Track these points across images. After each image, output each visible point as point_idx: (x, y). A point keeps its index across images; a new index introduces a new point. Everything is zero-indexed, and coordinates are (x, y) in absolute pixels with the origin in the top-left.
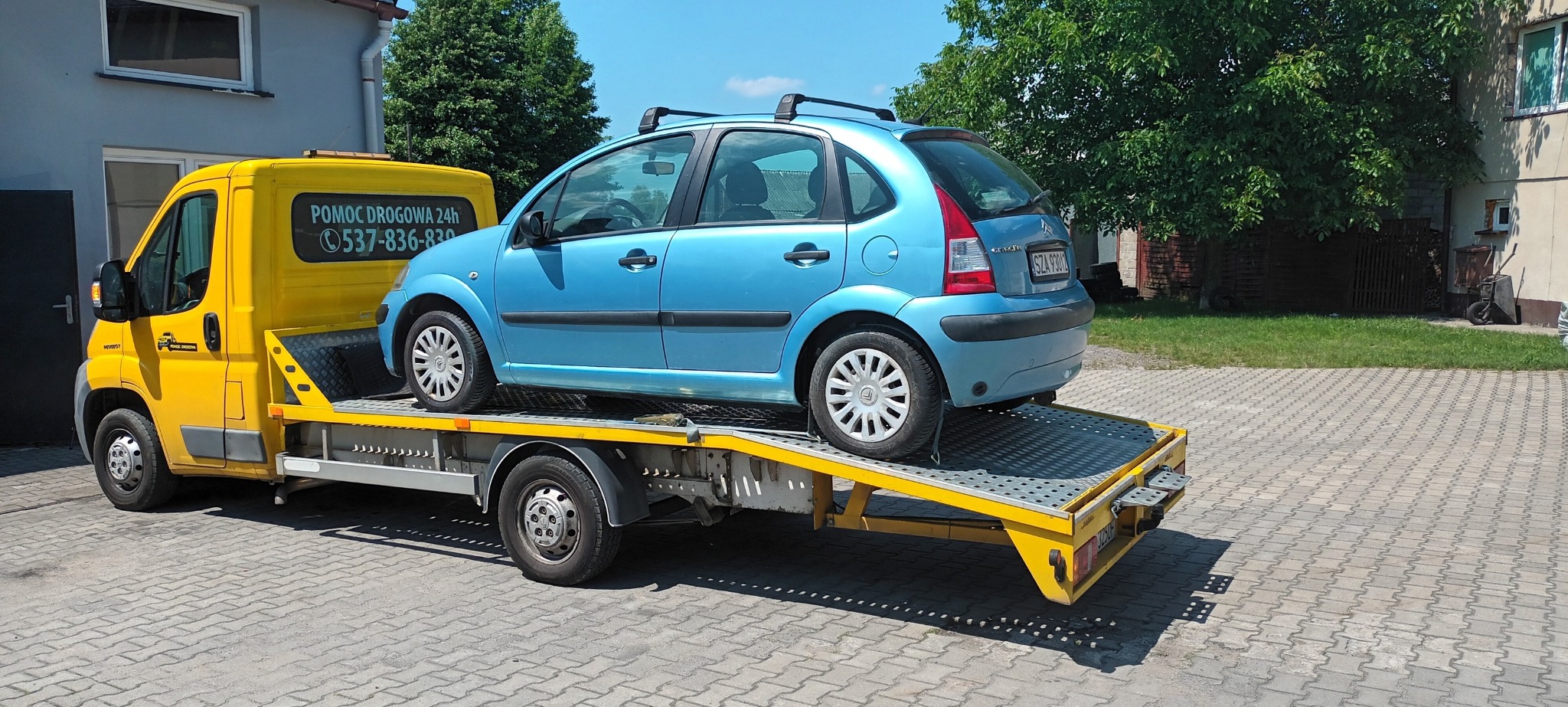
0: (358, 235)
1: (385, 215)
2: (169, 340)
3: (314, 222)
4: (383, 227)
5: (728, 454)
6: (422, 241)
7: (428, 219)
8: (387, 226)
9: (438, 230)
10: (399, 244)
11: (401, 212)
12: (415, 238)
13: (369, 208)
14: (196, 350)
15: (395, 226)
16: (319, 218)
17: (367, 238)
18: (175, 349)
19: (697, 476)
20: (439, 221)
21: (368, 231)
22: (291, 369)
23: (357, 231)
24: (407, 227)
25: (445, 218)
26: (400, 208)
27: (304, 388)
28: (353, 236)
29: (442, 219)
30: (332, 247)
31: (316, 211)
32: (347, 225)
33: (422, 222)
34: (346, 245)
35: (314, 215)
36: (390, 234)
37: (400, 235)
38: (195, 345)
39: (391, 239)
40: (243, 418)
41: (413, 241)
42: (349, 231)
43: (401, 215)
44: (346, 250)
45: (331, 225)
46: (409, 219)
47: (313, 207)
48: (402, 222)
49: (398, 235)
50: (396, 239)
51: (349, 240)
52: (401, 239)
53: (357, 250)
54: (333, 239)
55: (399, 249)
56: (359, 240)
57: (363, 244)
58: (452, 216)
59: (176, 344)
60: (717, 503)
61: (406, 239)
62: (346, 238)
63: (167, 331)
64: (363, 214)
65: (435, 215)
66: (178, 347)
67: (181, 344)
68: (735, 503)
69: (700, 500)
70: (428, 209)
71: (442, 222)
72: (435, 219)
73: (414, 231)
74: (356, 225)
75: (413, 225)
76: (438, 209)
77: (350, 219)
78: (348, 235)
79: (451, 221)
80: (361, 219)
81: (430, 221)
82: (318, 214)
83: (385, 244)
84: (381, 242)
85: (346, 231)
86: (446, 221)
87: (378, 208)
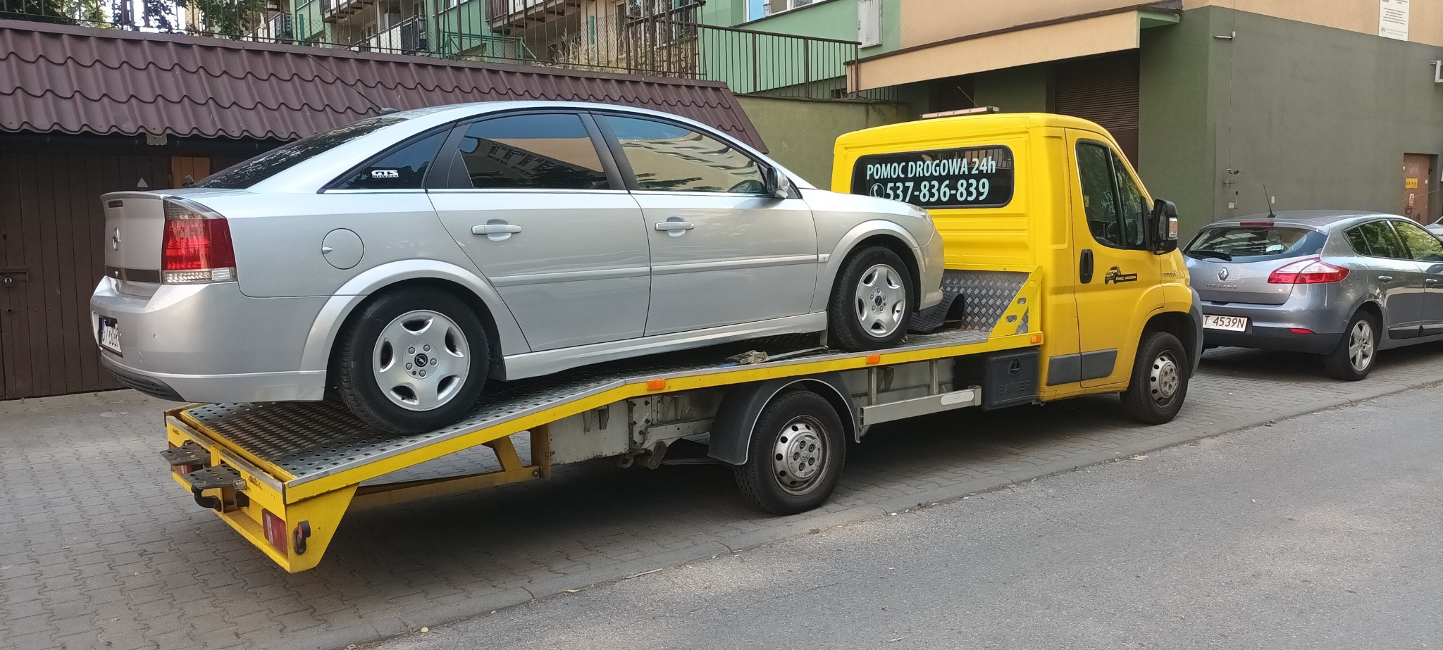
0: (898, 188)
1: (923, 169)
3: (868, 178)
4: (919, 181)
6: (954, 192)
7: (962, 169)
8: (924, 178)
9: (972, 181)
10: (932, 195)
11: (938, 165)
12: (947, 189)
13: (910, 164)
15: (932, 178)
16: (872, 175)
17: (906, 190)
20: (974, 172)
21: (907, 184)
23: (898, 184)
24: (940, 179)
25: (981, 168)
26: (938, 162)
28: (895, 189)
29: (978, 169)
31: (871, 169)
32: (891, 180)
33: (957, 173)
35: (869, 173)
36: (925, 186)
37: (934, 186)
39: (925, 191)
41: (945, 193)
42: (892, 185)
43: (937, 168)
45: (879, 180)
46: (944, 171)
48: (937, 174)
49: (932, 187)
50: (930, 190)
51: (891, 192)
52: (934, 191)
54: (880, 192)
55: (931, 199)
56: (899, 192)
57: (901, 195)
58: (989, 164)
61: (939, 190)
62: (889, 191)
64: (905, 170)
65: (972, 165)
70: (965, 160)
71: (977, 172)
72: (970, 171)
73: (947, 182)
74: (898, 179)
75: (948, 176)
76: (974, 159)
77: (895, 174)
78: (891, 188)
79: (987, 171)
80: (903, 174)
81: (964, 172)
82: (871, 172)
83: (919, 195)
84: (916, 193)
85: (890, 185)
86: (981, 171)
87: (919, 163)
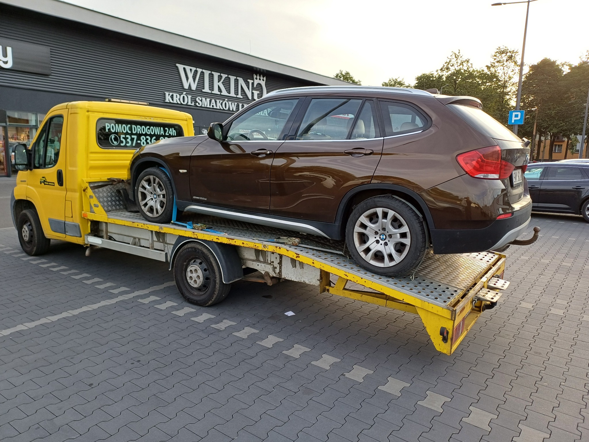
0: (128, 138)
1: (141, 130)
2: (44, 180)
3: (107, 131)
4: (140, 135)
7: (161, 133)
8: (142, 135)
11: (149, 129)
12: (155, 141)
13: (133, 126)
14: (54, 185)
15: (146, 135)
16: (109, 129)
17: (132, 140)
18: (46, 184)
19: (265, 262)
20: (167, 134)
21: (133, 136)
22: (92, 197)
23: (127, 136)
24: (151, 136)
26: (149, 127)
27: (96, 206)
28: (126, 138)
30: (115, 143)
32: (123, 133)
33: (159, 134)
34: (122, 142)
35: (107, 128)
36: (143, 139)
37: (148, 139)
38: (54, 183)
39: (144, 141)
40: (72, 217)
42: (124, 136)
43: (149, 130)
44: (122, 144)
45: (115, 133)
46: (152, 132)
47: (107, 124)
48: (149, 133)
49: (147, 139)
50: (146, 141)
51: (124, 140)
52: (148, 141)
53: (127, 145)
54: (116, 139)
56: (129, 140)
57: (130, 142)
58: (173, 132)
59: (47, 182)
60: (275, 275)
61: (151, 141)
62: (122, 139)
63: (43, 176)
64: (131, 129)
65: (165, 131)
66: (47, 183)
67: (49, 182)
68: (283, 277)
70: (162, 128)
71: (168, 134)
72: (165, 133)
73: (154, 138)
74: (127, 133)
75: (154, 135)
76: (166, 129)
77: (124, 130)
78: (123, 138)
79: (172, 134)
80: (130, 131)
81: (162, 134)
82: (109, 127)
83: (140, 143)
84: (139, 142)
85: (122, 136)
86: (170, 134)
87: (138, 126)
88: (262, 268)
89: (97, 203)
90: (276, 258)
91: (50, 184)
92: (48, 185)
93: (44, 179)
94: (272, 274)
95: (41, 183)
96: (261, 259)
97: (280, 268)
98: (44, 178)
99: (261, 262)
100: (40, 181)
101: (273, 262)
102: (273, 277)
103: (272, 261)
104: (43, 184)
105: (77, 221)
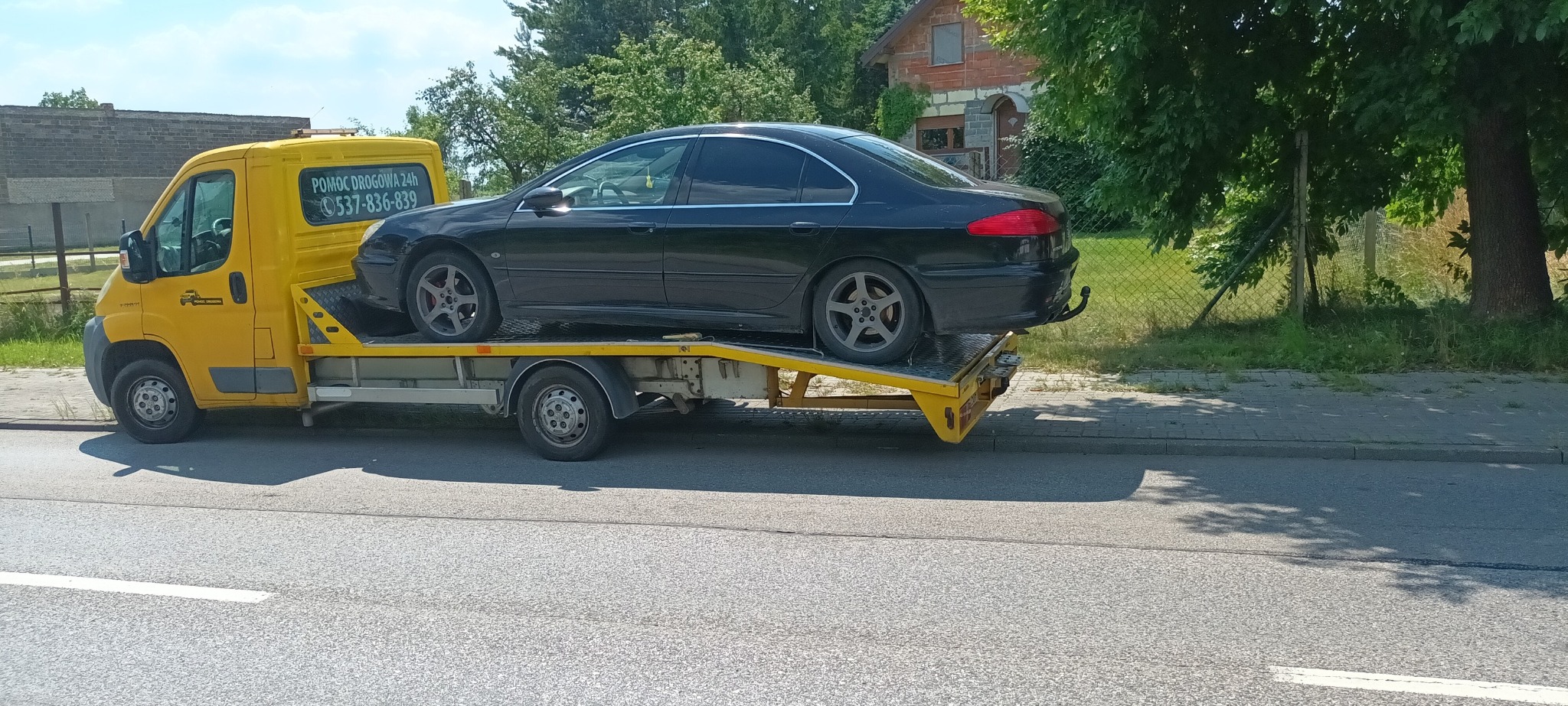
0: (347, 201)
1: (364, 183)
3: (315, 192)
4: (363, 193)
5: (699, 359)
6: (393, 202)
7: (395, 183)
8: (366, 191)
9: (404, 192)
10: (377, 206)
11: (376, 179)
12: (387, 201)
13: (353, 177)
14: (222, 304)
15: (372, 191)
16: (318, 188)
17: (354, 202)
19: (675, 378)
21: (354, 197)
22: (319, 315)
23: (346, 197)
24: (381, 191)
25: (408, 181)
26: (375, 176)
27: (333, 330)
28: (344, 202)
29: (406, 182)
30: (329, 212)
31: (316, 183)
32: (338, 193)
33: (392, 186)
34: (339, 209)
35: (315, 187)
38: (221, 299)
39: (370, 203)
40: (274, 358)
41: (386, 203)
42: (340, 198)
43: (376, 181)
44: (339, 214)
45: (327, 194)
46: (382, 184)
47: (313, 179)
48: (377, 187)
49: (375, 199)
50: (374, 202)
51: (341, 206)
52: (378, 202)
53: (348, 213)
54: (330, 205)
55: (377, 210)
56: (348, 204)
57: (351, 207)
58: (412, 179)
60: (692, 396)
61: (381, 201)
62: (338, 204)
64: (349, 182)
65: (400, 179)
67: (205, 299)
68: (706, 396)
69: (678, 396)
71: (406, 185)
72: (401, 184)
73: (386, 194)
74: (344, 193)
76: (402, 174)
77: (340, 187)
78: (340, 201)
79: (413, 184)
80: (348, 187)
81: (397, 185)
82: (317, 185)
84: (364, 205)
85: (338, 198)
86: (409, 184)
87: (359, 177)
88: (667, 389)
89: (334, 323)
90: (691, 369)
91: (209, 301)
92: (206, 304)
93: (193, 294)
94: (687, 395)
95: (183, 304)
96: (666, 374)
97: (701, 383)
98: (192, 291)
99: (665, 380)
100: (182, 300)
101: (686, 376)
102: (689, 401)
103: (684, 375)
104: (189, 305)
105: (284, 361)
